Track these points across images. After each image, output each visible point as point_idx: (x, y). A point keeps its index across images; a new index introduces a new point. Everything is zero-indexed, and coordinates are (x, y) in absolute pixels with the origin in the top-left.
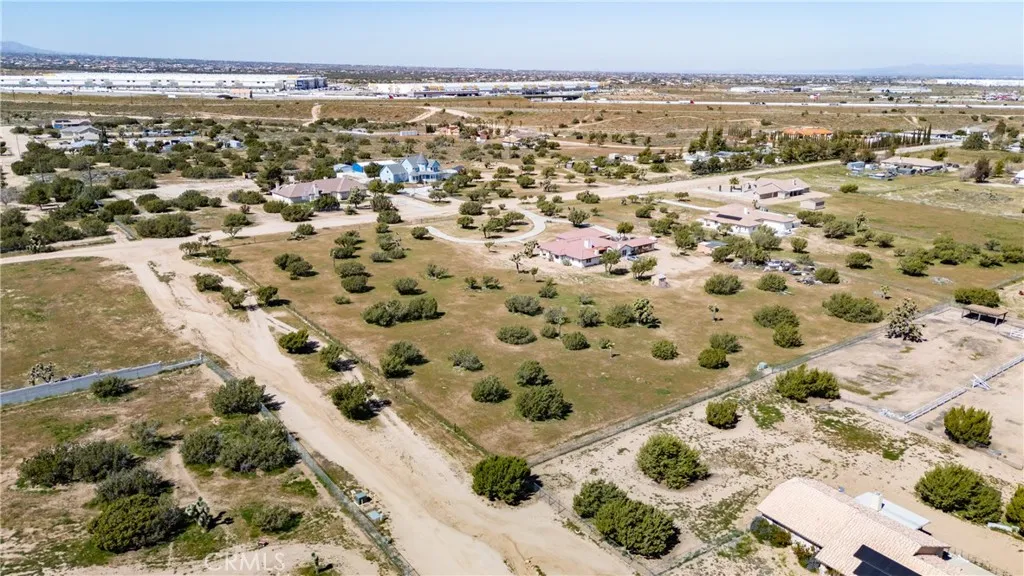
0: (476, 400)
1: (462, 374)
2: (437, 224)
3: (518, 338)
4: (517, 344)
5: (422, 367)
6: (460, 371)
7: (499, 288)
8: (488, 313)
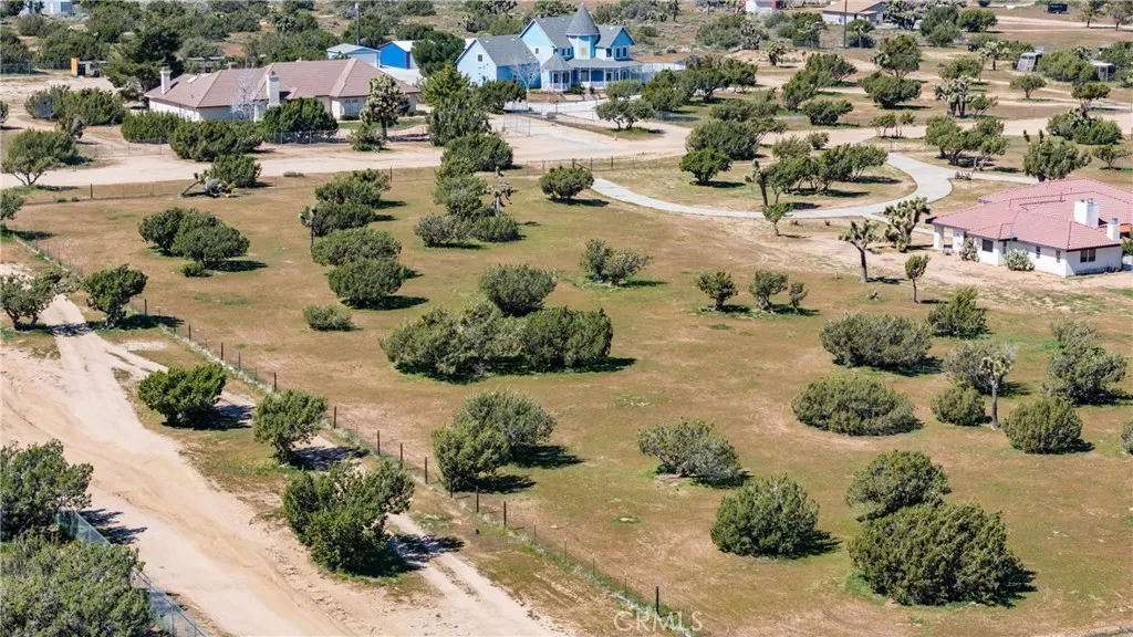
0: (726, 548)
1: (683, 493)
2: (618, 174)
3: (862, 415)
4: (858, 432)
5: (559, 472)
6: (682, 488)
7: (802, 312)
8: (769, 365)
